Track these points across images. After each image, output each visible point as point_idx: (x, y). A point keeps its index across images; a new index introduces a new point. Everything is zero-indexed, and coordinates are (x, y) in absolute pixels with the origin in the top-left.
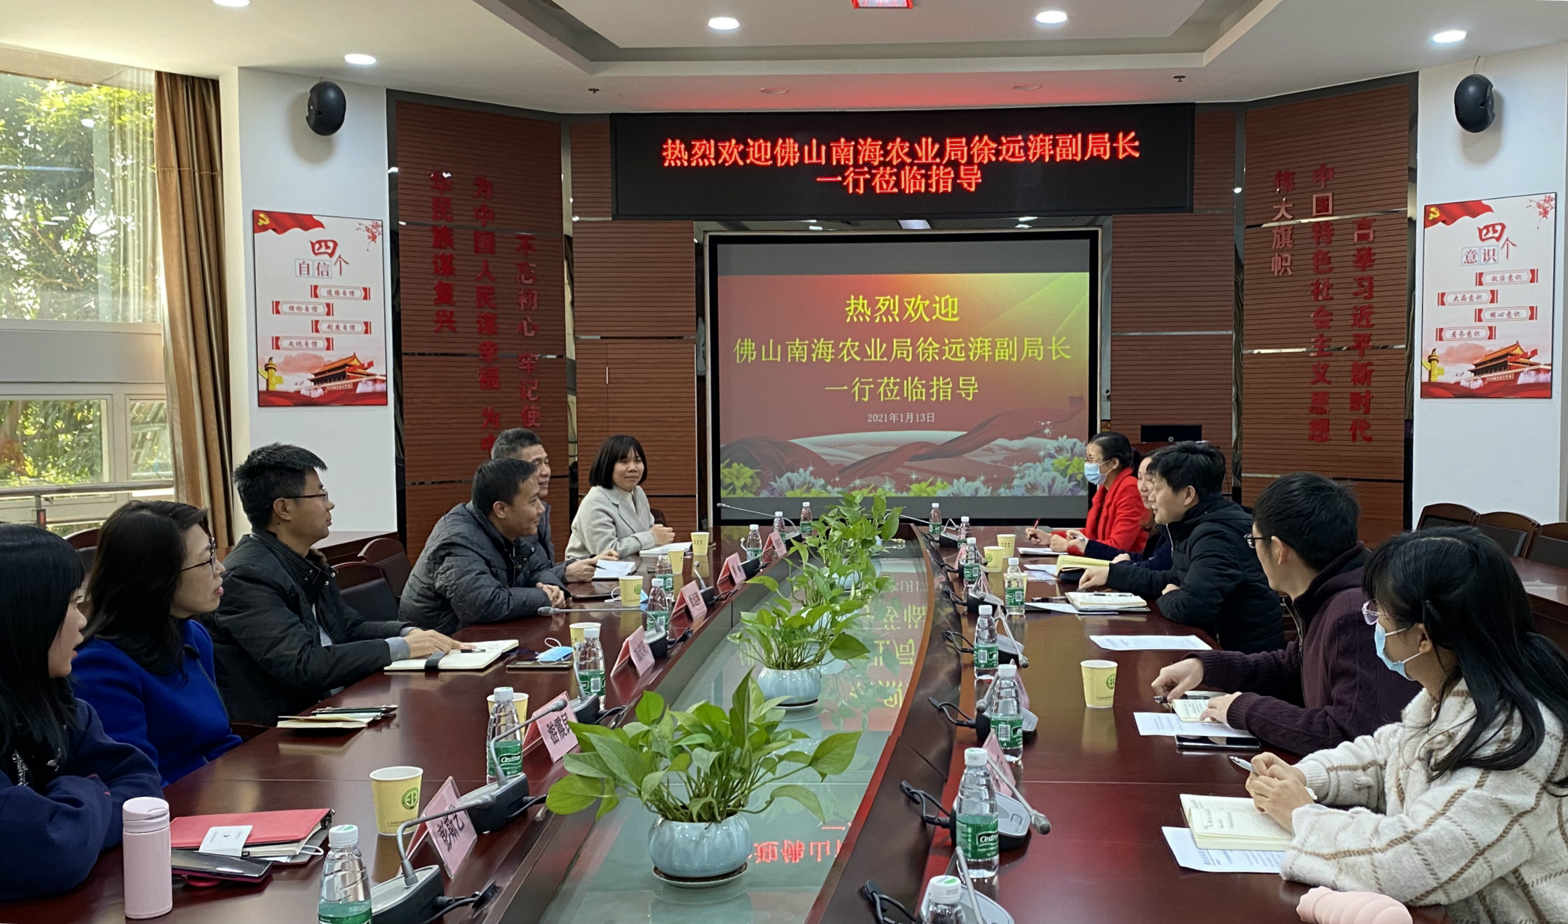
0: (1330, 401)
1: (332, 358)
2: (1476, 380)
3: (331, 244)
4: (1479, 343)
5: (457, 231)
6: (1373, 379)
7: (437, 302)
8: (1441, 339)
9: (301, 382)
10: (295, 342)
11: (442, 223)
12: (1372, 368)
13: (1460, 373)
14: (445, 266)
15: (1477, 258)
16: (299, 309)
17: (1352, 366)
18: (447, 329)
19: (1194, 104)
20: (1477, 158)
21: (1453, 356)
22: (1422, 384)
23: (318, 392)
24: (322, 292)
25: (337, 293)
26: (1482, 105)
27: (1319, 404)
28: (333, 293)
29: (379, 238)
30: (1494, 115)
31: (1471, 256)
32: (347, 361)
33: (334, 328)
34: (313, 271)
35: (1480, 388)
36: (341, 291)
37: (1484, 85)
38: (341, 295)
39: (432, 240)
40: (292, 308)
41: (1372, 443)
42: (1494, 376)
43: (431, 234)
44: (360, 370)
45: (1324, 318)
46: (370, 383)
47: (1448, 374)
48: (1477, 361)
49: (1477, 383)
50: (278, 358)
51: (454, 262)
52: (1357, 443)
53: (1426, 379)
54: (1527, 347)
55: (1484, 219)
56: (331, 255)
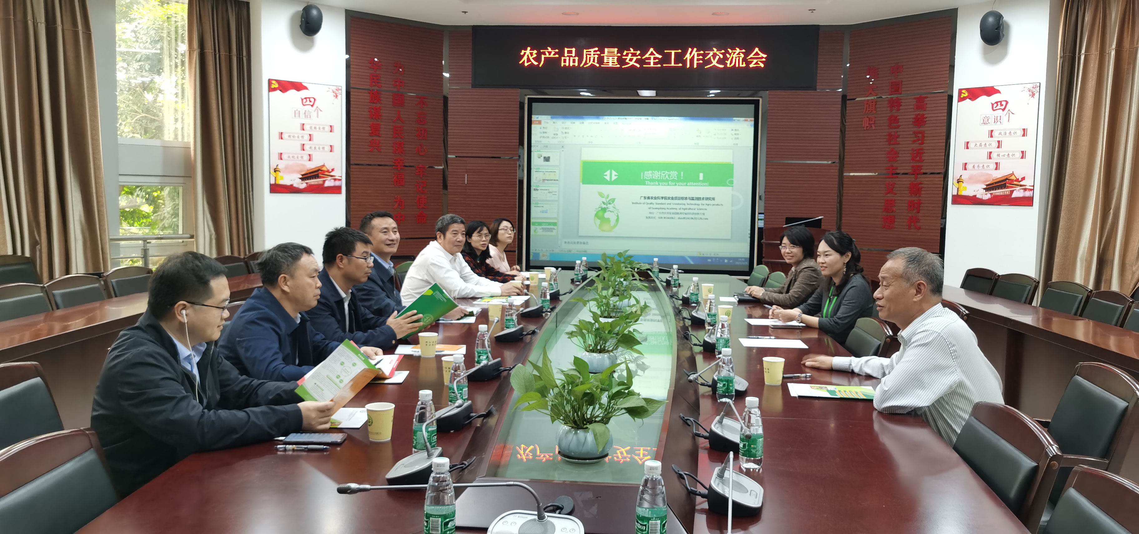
0: (896, 205)
1: (312, 166)
2: (986, 194)
3: (312, 100)
4: (989, 172)
5: (383, 93)
6: (923, 192)
7: (371, 134)
8: (965, 169)
9: (293, 179)
10: (291, 156)
11: (376, 88)
12: (923, 186)
13: (977, 190)
14: (375, 114)
15: (989, 121)
16: (294, 137)
17: (910, 184)
18: (375, 150)
19: (819, 25)
20: (991, 60)
21: (973, 180)
22: (953, 196)
23: (303, 185)
24: (306, 127)
25: (315, 128)
26: (996, 29)
27: (889, 206)
28: (313, 128)
29: (339, 97)
30: (1004, 35)
31: (986, 120)
32: (320, 168)
33: (313, 148)
34: (302, 115)
35: (989, 199)
36: (317, 127)
37: (999, 17)
38: (318, 129)
39: (368, 98)
40: (289, 136)
41: (920, 231)
42: (999, 192)
43: (368, 95)
44: (327, 173)
45: (893, 155)
46: (333, 180)
47: (968, 190)
48: (988, 183)
49: (987, 196)
50: (282, 165)
51: (381, 111)
52: (911, 231)
53: (955, 193)
54: (1019, 175)
55: (995, 98)
56: (312, 106)
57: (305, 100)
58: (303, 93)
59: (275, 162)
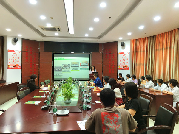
1: (15, 64)
4: (123, 65)
5: (28, 52)
7: (26, 59)
8: (120, 64)
9: (12, 67)
12: (114, 67)
13: (122, 67)
15: (123, 57)
20: (123, 49)
21: (121, 66)
23: (14, 68)
24: (14, 58)
27: (110, 70)
29: (20, 53)
30: (124, 45)
33: (16, 61)
35: (123, 69)
37: (124, 43)
38: (16, 58)
40: (11, 59)
42: (125, 68)
43: (26, 52)
44: (18, 66)
45: (110, 62)
47: (121, 67)
50: (10, 64)
53: (119, 68)
54: (127, 65)
55: (124, 54)
57: (14, 53)
58: (14, 52)
59: (9, 64)
